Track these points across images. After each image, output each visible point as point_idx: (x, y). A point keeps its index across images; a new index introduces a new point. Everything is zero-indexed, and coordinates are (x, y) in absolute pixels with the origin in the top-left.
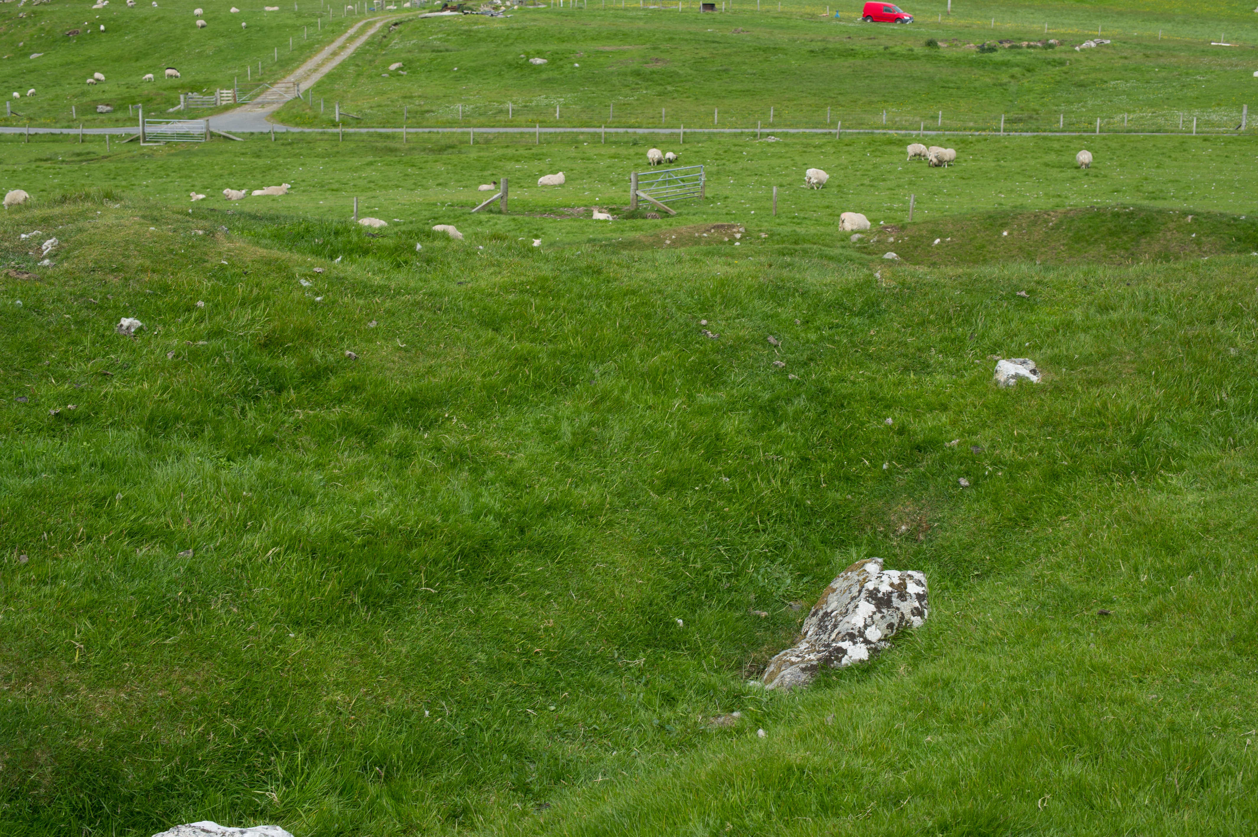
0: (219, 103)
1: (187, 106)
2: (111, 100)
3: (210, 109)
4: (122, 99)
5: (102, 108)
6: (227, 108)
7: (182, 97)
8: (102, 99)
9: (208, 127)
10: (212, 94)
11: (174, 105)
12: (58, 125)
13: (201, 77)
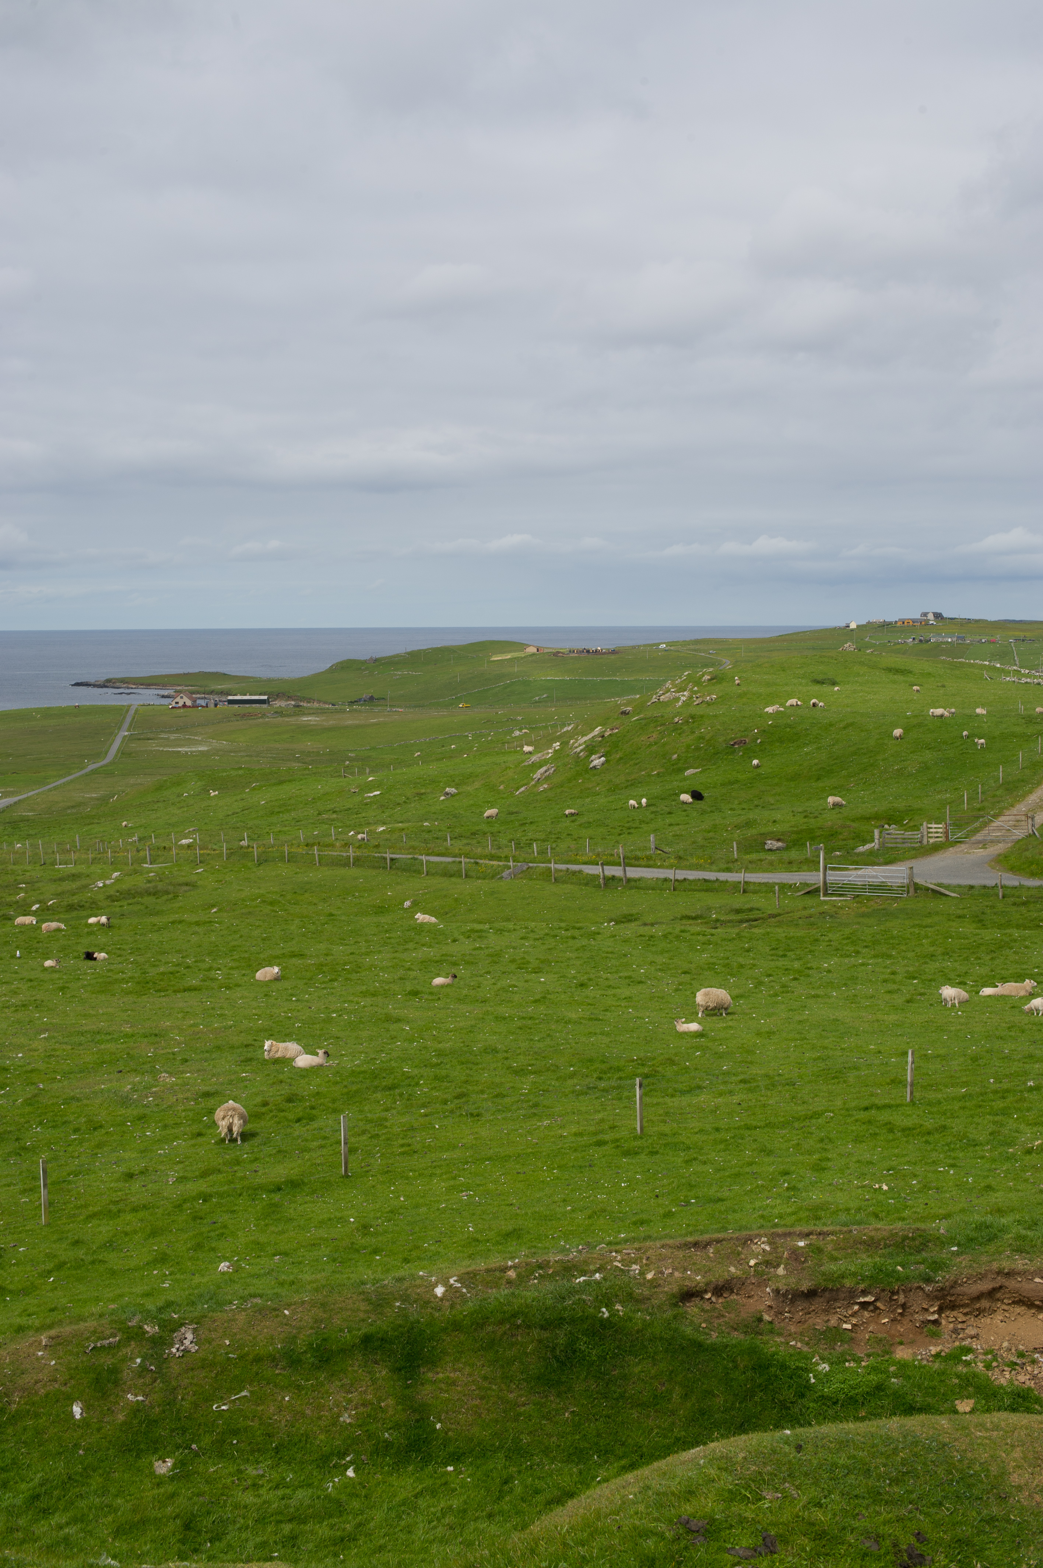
0: (925, 841)
1: (882, 845)
2: (783, 833)
3: (914, 849)
4: (798, 833)
5: (771, 844)
6: (936, 848)
7: (876, 832)
8: (773, 833)
9: (911, 877)
10: (916, 828)
11: (865, 842)
12: (714, 867)
13: (901, 805)
